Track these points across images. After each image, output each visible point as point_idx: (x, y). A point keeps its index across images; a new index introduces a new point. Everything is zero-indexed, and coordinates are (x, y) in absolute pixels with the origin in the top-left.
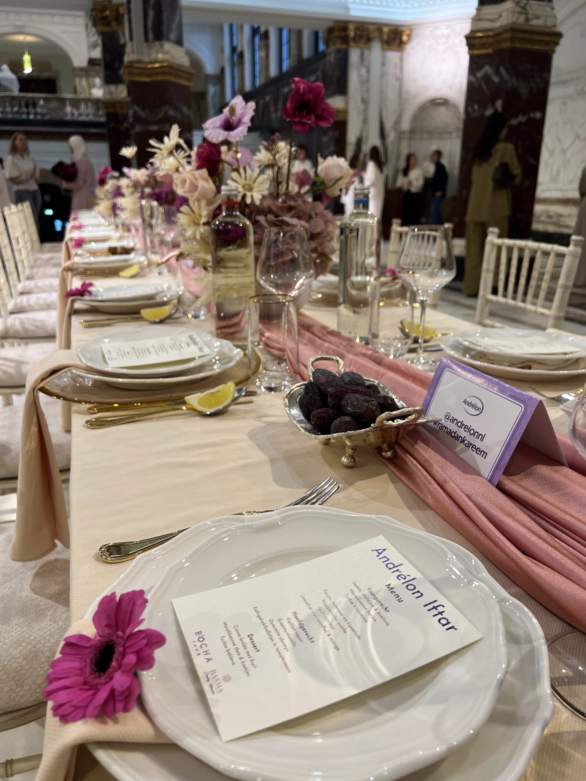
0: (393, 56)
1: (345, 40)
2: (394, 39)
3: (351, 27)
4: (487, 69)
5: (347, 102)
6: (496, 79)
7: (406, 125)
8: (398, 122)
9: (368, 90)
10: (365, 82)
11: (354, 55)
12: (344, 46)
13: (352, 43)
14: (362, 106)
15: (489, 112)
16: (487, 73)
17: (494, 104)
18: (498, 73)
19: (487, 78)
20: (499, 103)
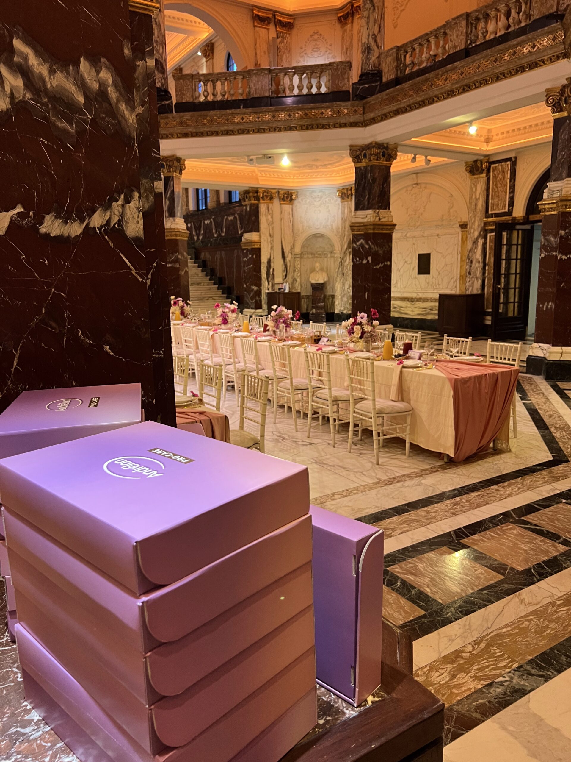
0: (287, 207)
1: (257, 198)
2: (287, 197)
3: (261, 191)
4: (362, 241)
5: (260, 237)
6: (367, 247)
7: (298, 250)
8: (292, 248)
9: (273, 229)
10: (271, 224)
11: (263, 207)
12: (256, 202)
13: (261, 201)
14: (269, 239)
15: (365, 262)
16: (362, 243)
17: (367, 259)
18: (367, 244)
19: (362, 245)
20: (370, 258)
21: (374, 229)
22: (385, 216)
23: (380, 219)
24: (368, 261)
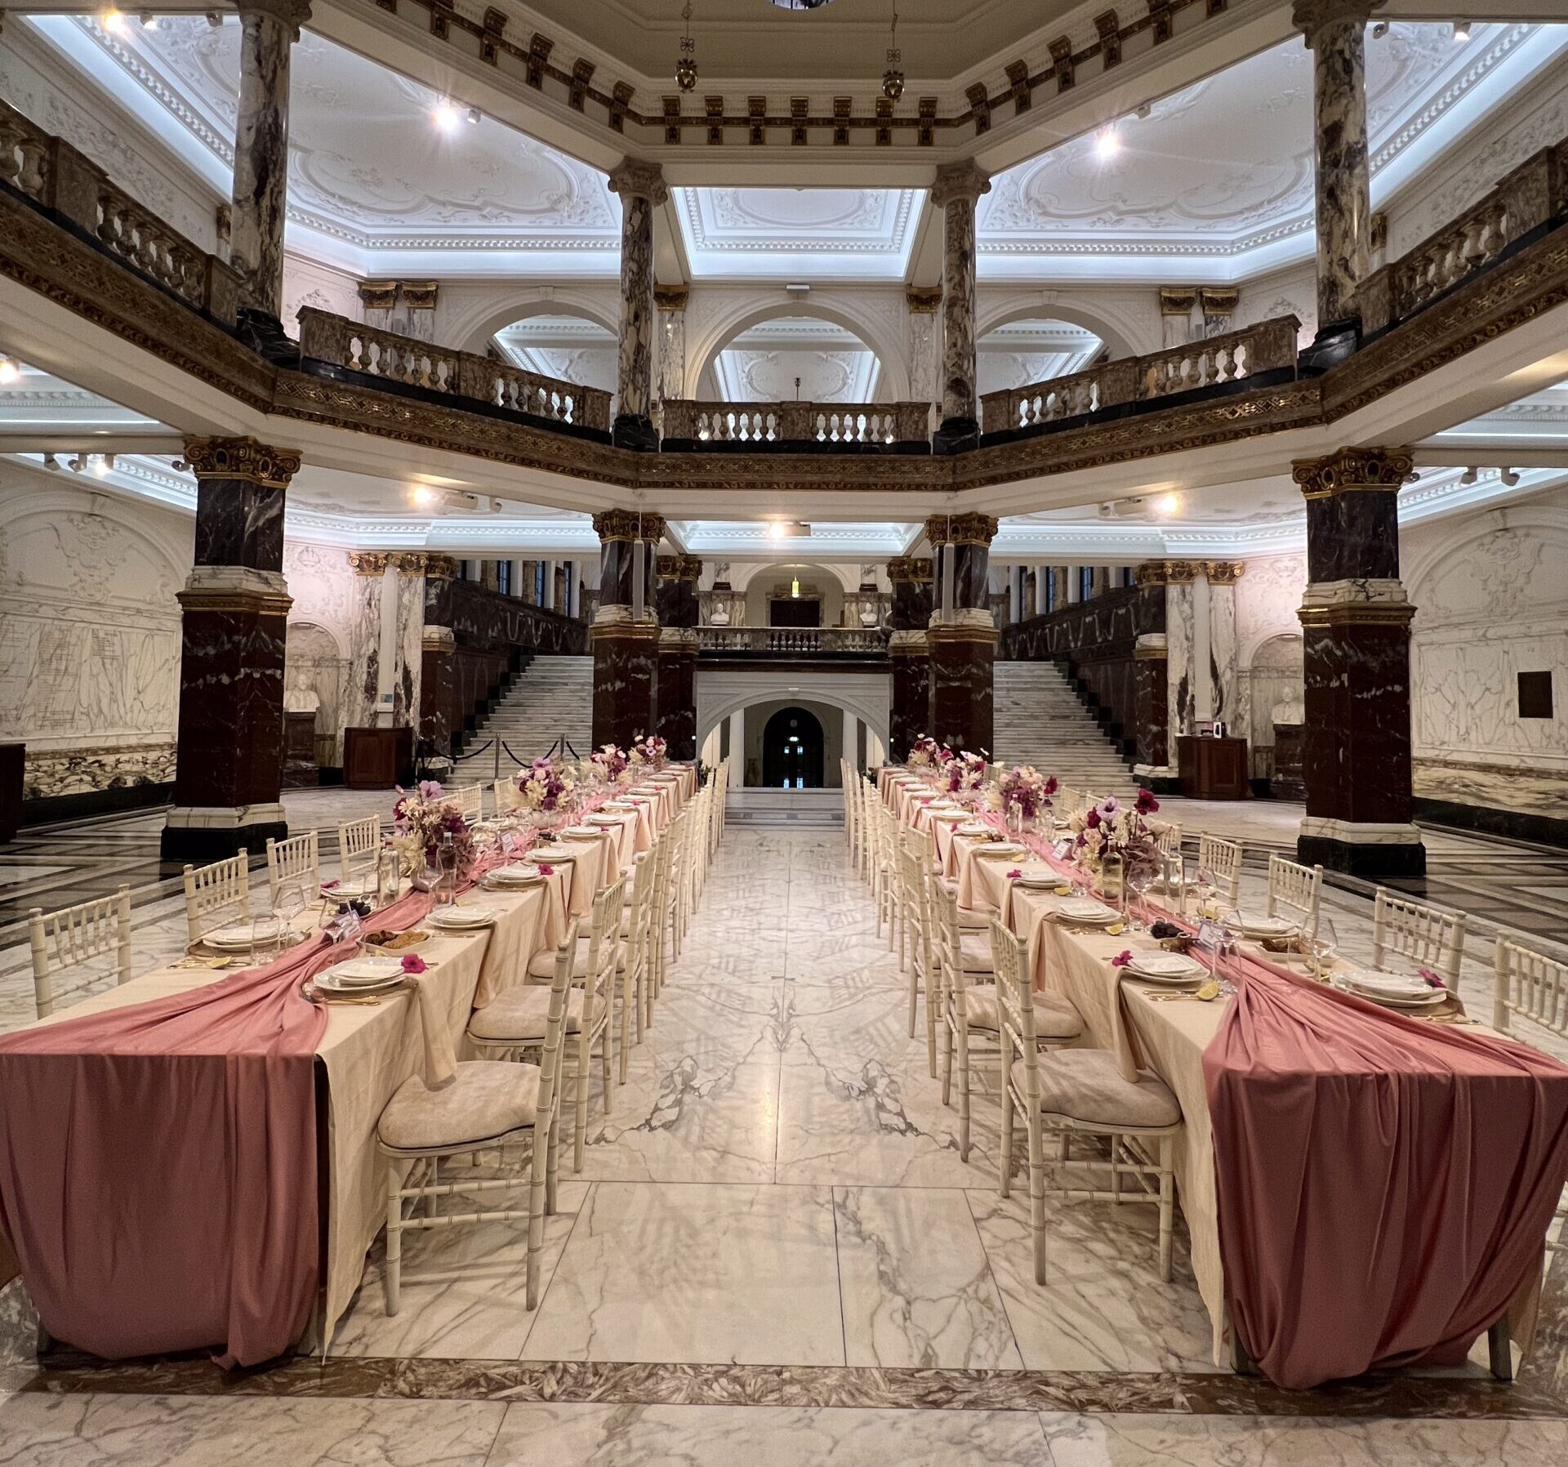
0: (1222, 591)
1: (1163, 577)
2: (1223, 573)
3: (1168, 564)
4: (1327, 642)
5: (1166, 640)
6: (1339, 653)
8: (1234, 660)
9: (1192, 627)
10: (1189, 619)
11: (1173, 591)
12: (1160, 583)
13: (1170, 580)
14: (1185, 644)
15: (1335, 684)
16: (1327, 646)
17: (1339, 678)
18: (1339, 647)
19: (1327, 651)
20: (1345, 677)
21: (1352, 617)
22: (1380, 590)
23: (1368, 598)
24: (1342, 683)
